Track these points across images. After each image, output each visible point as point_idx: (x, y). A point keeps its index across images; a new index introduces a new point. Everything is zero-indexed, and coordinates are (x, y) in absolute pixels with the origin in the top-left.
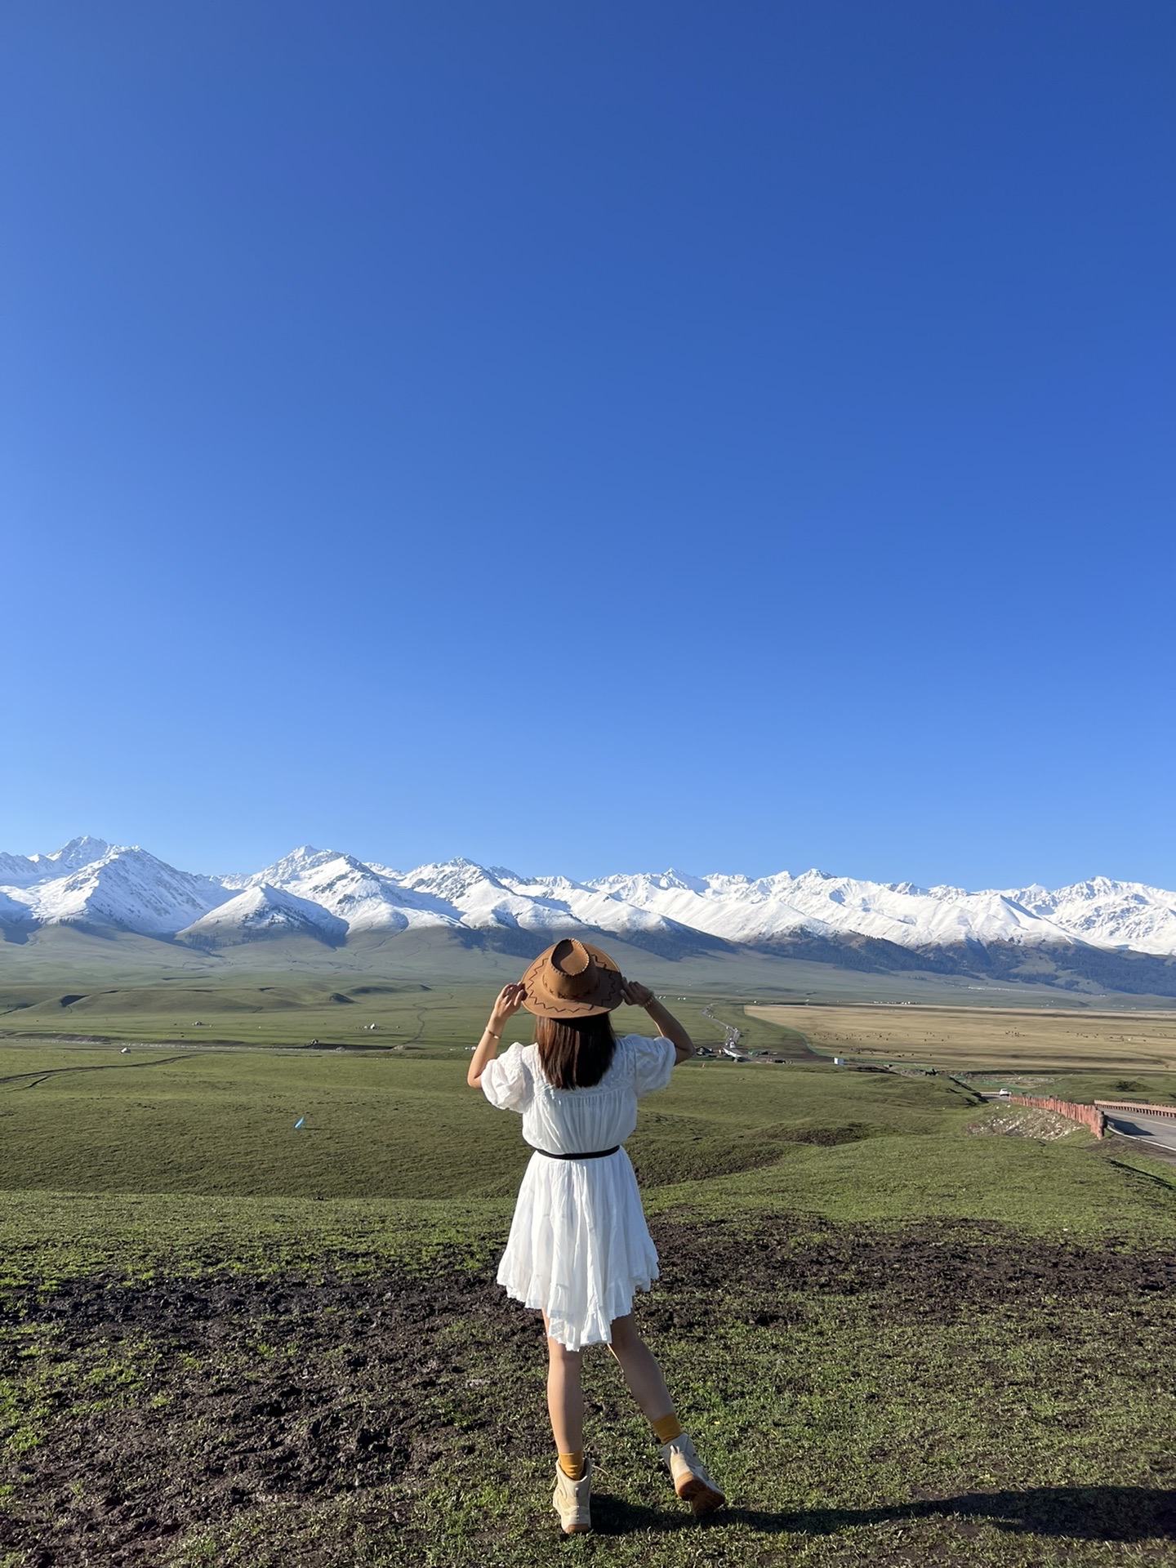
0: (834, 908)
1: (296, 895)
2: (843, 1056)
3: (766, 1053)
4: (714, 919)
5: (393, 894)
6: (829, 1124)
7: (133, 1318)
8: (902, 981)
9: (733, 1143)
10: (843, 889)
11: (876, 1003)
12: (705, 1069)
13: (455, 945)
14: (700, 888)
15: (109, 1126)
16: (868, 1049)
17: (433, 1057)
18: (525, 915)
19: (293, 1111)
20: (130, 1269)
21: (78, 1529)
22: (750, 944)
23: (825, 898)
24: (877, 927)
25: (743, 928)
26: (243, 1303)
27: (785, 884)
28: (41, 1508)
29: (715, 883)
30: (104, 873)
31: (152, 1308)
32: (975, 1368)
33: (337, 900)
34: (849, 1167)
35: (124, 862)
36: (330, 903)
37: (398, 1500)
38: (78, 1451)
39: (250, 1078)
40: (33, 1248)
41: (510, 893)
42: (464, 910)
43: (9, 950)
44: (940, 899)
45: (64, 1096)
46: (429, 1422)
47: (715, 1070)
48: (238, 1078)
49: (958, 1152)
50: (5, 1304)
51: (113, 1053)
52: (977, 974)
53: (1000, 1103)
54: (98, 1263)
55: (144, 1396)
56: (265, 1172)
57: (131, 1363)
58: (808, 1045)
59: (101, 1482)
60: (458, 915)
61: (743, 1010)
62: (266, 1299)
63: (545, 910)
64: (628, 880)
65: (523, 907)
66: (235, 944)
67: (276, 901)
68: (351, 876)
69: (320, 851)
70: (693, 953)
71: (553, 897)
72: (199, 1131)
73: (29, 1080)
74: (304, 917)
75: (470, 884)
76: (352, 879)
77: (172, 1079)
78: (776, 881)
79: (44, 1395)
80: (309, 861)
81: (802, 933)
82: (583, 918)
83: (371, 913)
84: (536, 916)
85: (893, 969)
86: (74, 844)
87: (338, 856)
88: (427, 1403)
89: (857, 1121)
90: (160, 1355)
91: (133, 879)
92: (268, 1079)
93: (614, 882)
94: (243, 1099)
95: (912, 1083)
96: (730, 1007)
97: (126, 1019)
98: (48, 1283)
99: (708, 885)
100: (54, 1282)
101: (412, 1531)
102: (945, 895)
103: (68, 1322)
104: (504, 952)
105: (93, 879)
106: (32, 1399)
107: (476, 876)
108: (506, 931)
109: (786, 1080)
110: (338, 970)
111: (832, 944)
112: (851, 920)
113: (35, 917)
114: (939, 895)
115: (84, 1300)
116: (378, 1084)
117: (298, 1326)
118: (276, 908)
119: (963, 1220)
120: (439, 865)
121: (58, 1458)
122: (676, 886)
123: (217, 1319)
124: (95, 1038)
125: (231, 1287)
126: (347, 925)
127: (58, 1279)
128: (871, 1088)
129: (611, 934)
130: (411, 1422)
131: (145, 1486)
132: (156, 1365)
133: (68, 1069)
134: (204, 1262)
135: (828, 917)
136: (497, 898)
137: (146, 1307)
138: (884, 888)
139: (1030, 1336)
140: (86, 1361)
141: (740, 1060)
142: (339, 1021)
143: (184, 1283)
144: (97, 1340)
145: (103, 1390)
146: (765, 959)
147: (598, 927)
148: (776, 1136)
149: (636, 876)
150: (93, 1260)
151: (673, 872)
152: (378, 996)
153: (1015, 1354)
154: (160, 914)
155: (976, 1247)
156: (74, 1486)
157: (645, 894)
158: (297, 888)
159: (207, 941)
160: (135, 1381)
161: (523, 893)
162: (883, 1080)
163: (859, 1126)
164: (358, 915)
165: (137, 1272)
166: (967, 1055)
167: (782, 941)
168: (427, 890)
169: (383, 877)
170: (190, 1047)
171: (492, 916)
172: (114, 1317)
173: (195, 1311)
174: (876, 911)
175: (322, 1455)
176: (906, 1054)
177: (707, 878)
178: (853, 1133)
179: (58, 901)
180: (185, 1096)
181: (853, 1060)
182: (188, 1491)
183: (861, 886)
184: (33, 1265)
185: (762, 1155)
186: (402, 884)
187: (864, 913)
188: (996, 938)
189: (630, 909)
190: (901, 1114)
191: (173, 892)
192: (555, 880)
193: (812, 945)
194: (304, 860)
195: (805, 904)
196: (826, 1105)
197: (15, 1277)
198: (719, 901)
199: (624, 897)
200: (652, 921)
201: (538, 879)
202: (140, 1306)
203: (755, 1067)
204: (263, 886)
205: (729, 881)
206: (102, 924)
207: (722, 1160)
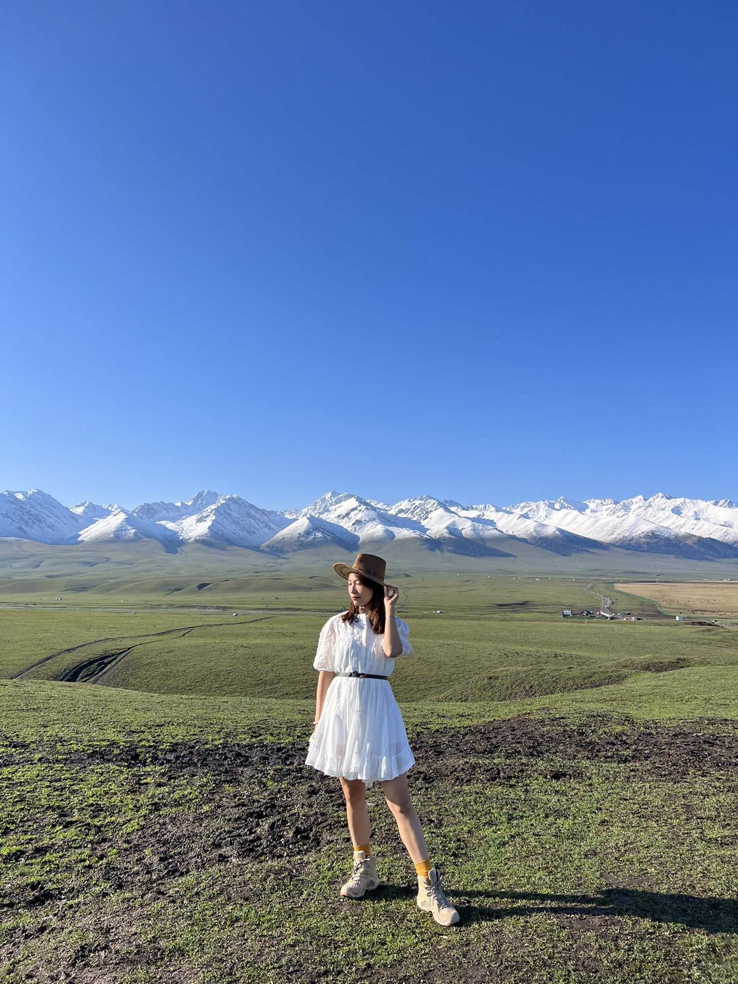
0: (675, 518)
1: (328, 521)
2: (682, 615)
3: (629, 614)
4: (592, 528)
5: (385, 518)
6: (663, 659)
7: (207, 765)
9: (594, 670)
10: (681, 506)
11: (705, 580)
12: (587, 625)
13: (424, 549)
14: (582, 508)
15: (226, 659)
16: (700, 610)
17: (413, 617)
18: (466, 529)
20: (210, 738)
21: (142, 873)
22: (618, 544)
23: (668, 512)
24: (705, 530)
25: (612, 534)
26: (268, 759)
27: (640, 504)
28: (128, 862)
29: (592, 505)
30: (217, 511)
31: (218, 760)
32: (679, 808)
33: (352, 523)
34: (661, 686)
35: (228, 505)
36: (348, 525)
37: (299, 864)
38: (157, 833)
39: (305, 630)
40: (161, 726)
41: (456, 516)
42: (428, 527)
43: (168, 558)
45: (201, 641)
46: (334, 825)
47: (594, 625)
48: (298, 630)
50: (140, 755)
51: (227, 616)
54: (194, 735)
55: (200, 805)
57: (198, 789)
58: (658, 608)
59: (161, 850)
60: (424, 530)
61: (613, 586)
62: (281, 757)
63: (480, 526)
64: (534, 505)
65: (465, 524)
66: (294, 551)
67: (316, 524)
68: (359, 508)
69: (340, 494)
70: (578, 551)
71: (484, 517)
72: (276, 661)
73: (181, 632)
74: (333, 534)
75: (431, 511)
76: (360, 510)
77: (260, 631)
78: (634, 502)
79: (148, 803)
80: (334, 500)
81: (653, 535)
82: (504, 530)
83: (372, 530)
84: (474, 530)
85: (717, 558)
86: (200, 495)
87: (350, 496)
88: (335, 814)
89: (682, 657)
90: (214, 785)
91: (235, 514)
92: (316, 630)
93: (524, 507)
94: (301, 642)
95: (729, 632)
96: (604, 585)
97: (235, 596)
98: (165, 745)
99: (587, 507)
100: (169, 744)
101: (299, 880)
103: (171, 766)
104: (455, 552)
105: (212, 515)
106: (142, 806)
107: (434, 506)
108: (455, 539)
109: (642, 631)
111: (674, 542)
112: (687, 526)
113: (181, 538)
115: (182, 755)
117: (293, 772)
118: (317, 529)
119: (724, 720)
120: (412, 500)
121: (145, 837)
122: (565, 508)
123: (250, 767)
124: (218, 608)
125: (263, 750)
126: (358, 538)
127: (171, 743)
128: (700, 635)
129: (523, 540)
130: (324, 824)
131: (181, 852)
132: (211, 790)
133: (202, 626)
134: (252, 736)
135: (671, 525)
136: (448, 520)
137: (215, 759)
138: (710, 504)
139: (728, 791)
140: (174, 787)
141: (612, 618)
143: (238, 746)
144: (183, 776)
145: (178, 802)
146: (630, 554)
147: (515, 536)
148: (627, 666)
149: (538, 502)
150: (192, 733)
151: (563, 499)
153: (710, 802)
154: (251, 535)
155: (725, 736)
156: (147, 851)
157: (545, 514)
158: (328, 516)
159: (278, 550)
160: (197, 798)
161: (465, 516)
162: (709, 630)
163: (684, 660)
164: (364, 532)
165: (215, 739)
167: (639, 541)
168: (405, 516)
169: (378, 508)
170: (271, 612)
171: (446, 530)
172: (196, 764)
173: (240, 762)
174: (704, 520)
175: (274, 840)
176: (727, 613)
177: (586, 502)
178: (679, 664)
179: (193, 529)
180: (267, 641)
181: (689, 618)
182: (200, 855)
183: (693, 503)
184: (159, 735)
185: (613, 679)
186: (390, 512)
187: (696, 521)
189: (535, 524)
190: (721, 652)
191: (258, 522)
192: (485, 507)
193: (660, 543)
194: (331, 499)
195: (655, 516)
196: (669, 647)
197: (149, 741)
198: (595, 517)
199: (531, 516)
200: (550, 531)
201: (474, 506)
202: (211, 759)
203: (620, 623)
204: (308, 516)
205: (602, 503)
206: (219, 541)
207: (586, 681)
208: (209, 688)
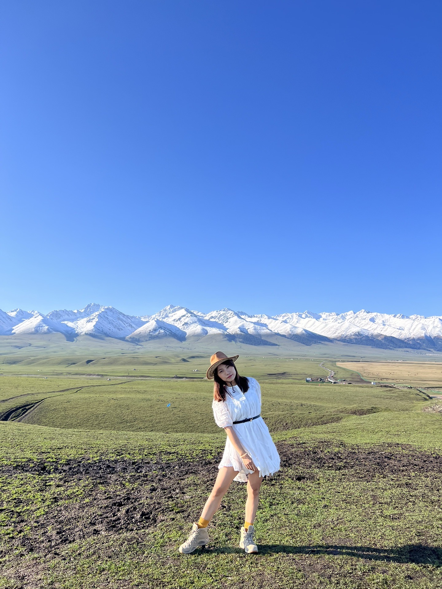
0: (371, 324)
1: (167, 323)
2: (375, 381)
3: (345, 380)
4: (324, 329)
5: (202, 322)
6: (363, 407)
7: (88, 473)
8: (400, 352)
9: (323, 414)
10: (375, 317)
11: (388, 361)
12: (320, 386)
13: (225, 340)
14: (318, 318)
15: (102, 406)
16: (385, 379)
18: (251, 329)
19: (167, 401)
20: (91, 456)
21: (45, 541)
22: (338, 339)
23: (368, 321)
24: (388, 332)
25: (335, 333)
26: (126, 469)
27: (351, 316)
28: (37, 535)
29: (324, 316)
30: (99, 316)
31: (95, 470)
32: (369, 497)
33: (182, 324)
34: (362, 424)
35: (106, 312)
36: (180, 325)
37: (143, 535)
38: (55, 516)
39: (151, 389)
40: (61, 449)
41: (245, 321)
42: (228, 327)
43: (68, 344)
44: (414, 320)
45: (87, 396)
46: (165, 510)
47: (324, 387)
48: (147, 389)
49: (407, 418)
50: (46, 467)
51: (104, 380)
52: (430, 349)
53: (438, 399)
54: (81, 454)
55: (83, 499)
56: (157, 423)
57: (82, 488)
58: (361, 377)
59: (58, 527)
60: (226, 329)
61: (336, 364)
62: (134, 467)
63: (258, 327)
64: (290, 315)
65: (250, 326)
66: (146, 341)
67: (160, 325)
68: (187, 315)
69: (176, 307)
70: (315, 343)
71: (261, 322)
72: (133, 408)
73: (75, 390)
74: (171, 331)
75: (230, 318)
76: (187, 317)
77: (124, 390)
78: (348, 315)
79: (50, 498)
80: (171, 310)
81: (359, 334)
82: (273, 330)
83: (194, 329)
84: (255, 329)
85: (395, 348)
86: (89, 306)
87: (182, 308)
88: (166, 503)
89: (374, 406)
90: (92, 486)
91: (110, 318)
92: (158, 390)
93: (284, 316)
94: (149, 397)
95: (401, 391)
96: (331, 363)
97: (109, 368)
98: (63, 460)
99: (321, 317)
100: (65, 460)
101: (143, 545)
102: (416, 318)
103: (66, 474)
104: (243, 343)
105: (96, 318)
106: (47, 499)
107: (232, 315)
108: (244, 335)
109: (351, 391)
110: (183, 350)
111: (371, 338)
112: (378, 329)
113: (77, 332)
114: (414, 318)
115: (73, 467)
116: (197, 391)
117: (141, 477)
118: (161, 328)
119: (397, 444)
120: (218, 311)
121: (48, 519)
122: (308, 317)
123: (116, 474)
124: (98, 375)
125: (124, 463)
126: (186, 333)
127: (67, 459)
128: (385, 393)
129: (283, 336)
130: (159, 510)
131: (70, 528)
132: (90, 489)
133: (88, 386)
134: (117, 455)
135: (369, 328)
136: (240, 323)
137: (94, 469)
138: (392, 316)
139: (398, 487)
140: (68, 487)
141: (335, 383)
142: (183, 368)
143: (108, 461)
144: (73, 480)
145: (70, 497)
146: (345, 345)
147: (279, 333)
148: (343, 412)
149: (293, 314)
151: (307, 312)
152: (198, 359)
153: (387, 493)
154: (120, 331)
155: (397, 454)
156: (49, 528)
157: (296, 321)
158: (168, 320)
159: (136, 340)
160: (82, 494)
161: (250, 321)
162: (390, 390)
163: (376, 408)
164: (189, 330)
165: (94, 457)
166: (425, 381)
167: (351, 338)
168: (214, 320)
169: (198, 316)
170: (131, 378)
171: (239, 329)
172: (82, 472)
173: (109, 471)
174: (388, 325)
175: (128, 520)
176: (400, 380)
177: (321, 314)
178: (372, 410)
179: (84, 326)
180: (129, 396)
181: (379, 383)
182: (82, 530)
183: (382, 316)
184: (59, 454)
185: (334, 419)
186: (205, 318)
187: (383, 326)
188: (437, 335)
189: (291, 326)
190: (397, 403)
191: (124, 323)
192: (262, 316)
193: (363, 339)
194: (170, 310)
195: (360, 323)
196: (367, 400)
197: (52, 458)
198: (326, 323)
199: (288, 322)
200: (299, 331)
201: (255, 315)
202: (91, 469)
203: (340, 386)
204: (156, 320)
205: (329, 315)
206: (100, 334)
207: (319, 420)
208: (91, 424)
